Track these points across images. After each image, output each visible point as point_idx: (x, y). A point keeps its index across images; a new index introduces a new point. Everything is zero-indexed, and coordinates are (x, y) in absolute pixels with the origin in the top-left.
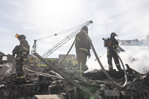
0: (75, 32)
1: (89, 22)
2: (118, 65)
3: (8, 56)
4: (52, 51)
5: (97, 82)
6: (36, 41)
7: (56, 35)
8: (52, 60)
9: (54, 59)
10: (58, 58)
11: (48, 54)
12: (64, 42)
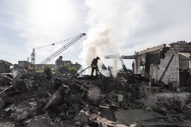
0: (70, 42)
1: (83, 34)
2: (92, 73)
3: (15, 65)
4: (50, 59)
5: (82, 82)
6: (35, 50)
7: (53, 44)
8: (49, 66)
9: (51, 65)
10: (55, 64)
11: (46, 62)
12: (61, 51)
